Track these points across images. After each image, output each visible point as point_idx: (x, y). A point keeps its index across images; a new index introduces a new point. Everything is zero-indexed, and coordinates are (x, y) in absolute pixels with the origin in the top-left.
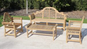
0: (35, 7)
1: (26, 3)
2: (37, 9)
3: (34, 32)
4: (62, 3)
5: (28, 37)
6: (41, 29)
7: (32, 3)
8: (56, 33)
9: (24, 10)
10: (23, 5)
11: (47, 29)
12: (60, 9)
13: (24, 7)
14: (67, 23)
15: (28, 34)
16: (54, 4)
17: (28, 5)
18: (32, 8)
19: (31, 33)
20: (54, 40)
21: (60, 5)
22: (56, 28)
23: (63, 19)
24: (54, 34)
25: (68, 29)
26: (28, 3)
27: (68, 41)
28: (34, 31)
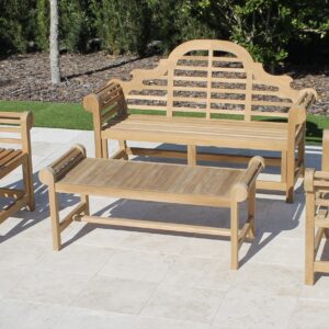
0: (109, 35)
1: (47, 14)
2: (123, 52)
3: (98, 214)
4: (295, 13)
5: (61, 247)
6: (151, 188)
7: (89, 14)
8: (251, 217)
9: (32, 62)
10: (24, 22)
11: (190, 189)
12: (283, 54)
13: (31, 37)
14: (310, 149)
15: (62, 225)
16: (243, 17)
17: (60, 27)
18: (86, 43)
19: (79, 218)
20: (241, 264)
21: (284, 26)
22: (251, 184)
23: (285, 120)
24: (240, 226)
25: (316, 188)
26: (60, 13)
27: (317, 276)
28: (99, 201)
